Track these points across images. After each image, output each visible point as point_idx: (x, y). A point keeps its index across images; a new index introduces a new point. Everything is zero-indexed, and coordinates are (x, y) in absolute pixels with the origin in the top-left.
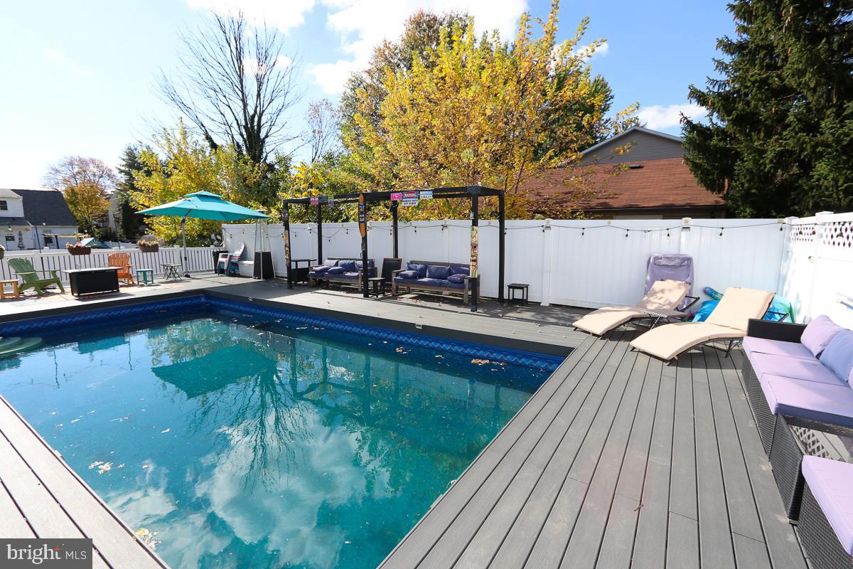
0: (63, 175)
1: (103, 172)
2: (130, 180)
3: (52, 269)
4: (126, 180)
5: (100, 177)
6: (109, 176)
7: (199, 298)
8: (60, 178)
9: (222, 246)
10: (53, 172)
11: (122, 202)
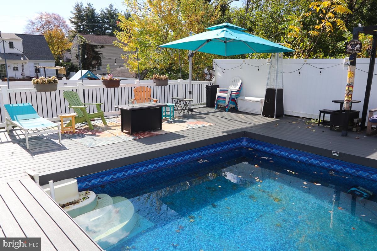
0: (36, 26)
1: (60, 23)
2: (77, 28)
4: (75, 28)
5: (58, 27)
6: (63, 26)
8: (35, 28)
10: (31, 24)
11: (81, 42)
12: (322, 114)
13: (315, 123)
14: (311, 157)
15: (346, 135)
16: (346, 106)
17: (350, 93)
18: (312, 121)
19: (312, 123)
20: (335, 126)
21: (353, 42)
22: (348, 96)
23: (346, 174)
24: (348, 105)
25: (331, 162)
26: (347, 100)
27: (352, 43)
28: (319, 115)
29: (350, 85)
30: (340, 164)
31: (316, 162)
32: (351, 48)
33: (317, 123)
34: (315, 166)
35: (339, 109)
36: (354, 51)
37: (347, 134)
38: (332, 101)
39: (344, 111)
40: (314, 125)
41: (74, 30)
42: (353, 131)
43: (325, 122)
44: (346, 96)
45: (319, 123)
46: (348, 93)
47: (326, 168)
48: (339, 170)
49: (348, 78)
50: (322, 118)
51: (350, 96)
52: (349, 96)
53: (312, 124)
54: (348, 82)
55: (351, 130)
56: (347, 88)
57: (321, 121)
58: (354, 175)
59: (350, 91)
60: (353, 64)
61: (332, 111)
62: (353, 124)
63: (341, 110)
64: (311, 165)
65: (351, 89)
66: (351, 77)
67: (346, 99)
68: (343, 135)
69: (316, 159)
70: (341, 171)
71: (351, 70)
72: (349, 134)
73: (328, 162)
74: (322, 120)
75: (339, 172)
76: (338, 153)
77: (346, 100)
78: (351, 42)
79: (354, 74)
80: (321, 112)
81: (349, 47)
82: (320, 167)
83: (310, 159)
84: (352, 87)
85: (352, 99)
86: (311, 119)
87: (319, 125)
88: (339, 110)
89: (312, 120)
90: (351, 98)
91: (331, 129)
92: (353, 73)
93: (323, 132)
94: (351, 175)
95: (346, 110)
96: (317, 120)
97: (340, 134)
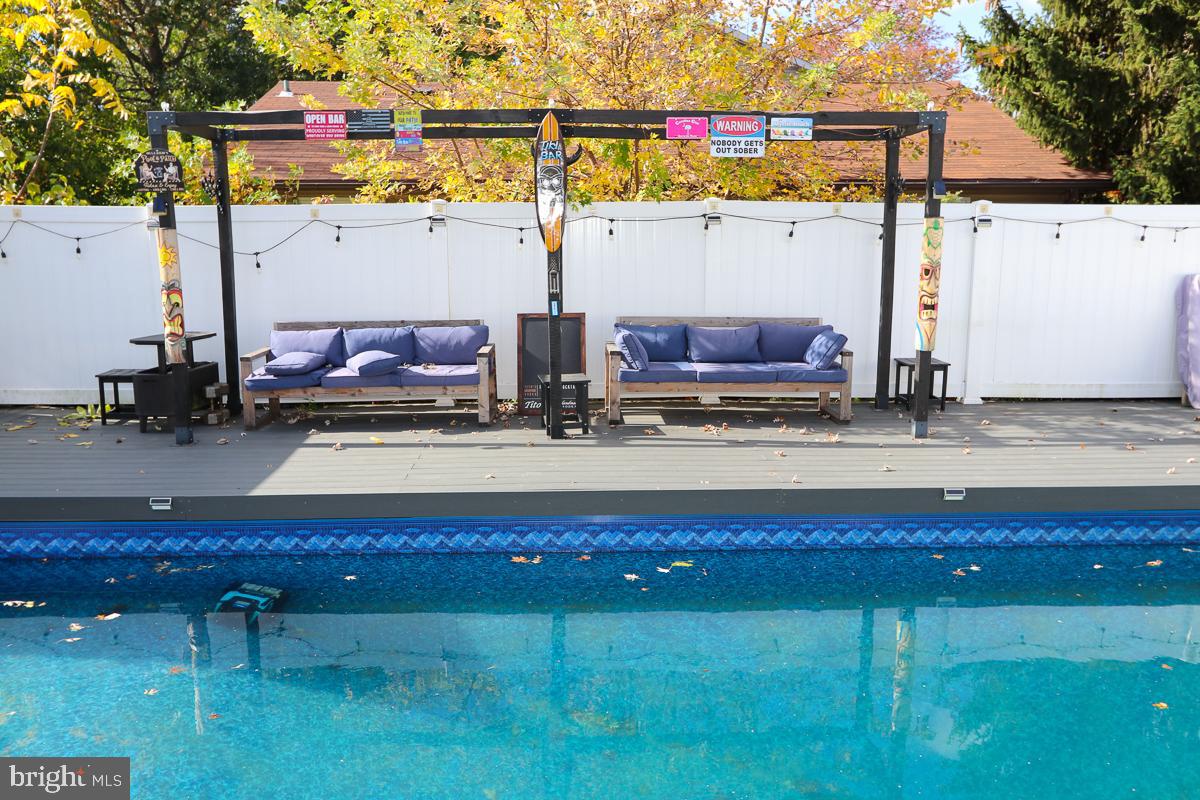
12: (109, 387)
13: (90, 418)
14: (87, 535)
15: (189, 441)
16: (173, 352)
17: (176, 312)
18: (82, 413)
19: (80, 419)
20: (155, 418)
21: (156, 155)
22: (173, 320)
23: (205, 556)
24: (177, 347)
25: (152, 534)
26: (172, 334)
27: (152, 159)
28: (98, 389)
29: (172, 288)
30: (179, 534)
31: (102, 546)
32: (153, 176)
33: (97, 418)
34: (103, 558)
35: (155, 364)
36: (164, 183)
37: (192, 437)
38: (132, 342)
39: (172, 367)
40: (89, 425)
42: (210, 423)
43: (121, 412)
44: (167, 322)
45: (105, 416)
46: (169, 310)
47: (142, 557)
48: (181, 551)
49: (161, 266)
50: (110, 399)
51: (178, 321)
52: (176, 320)
53: (82, 424)
54: (163, 279)
55: (203, 422)
56: (164, 298)
57: (108, 409)
58: (226, 554)
59: (173, 305)
60: (167, 222)
61: (134, 373)
62: (206, 405)
63: (164, 367)
64: (91, 558)
65: (175, 298)
66: (170, 263)
67: (168, 330)
68: (180, 443)
69: (104, 535)
70: (187, 554)
71: (164, 243)
72: (196, 436)
73: (142, 534)
74: (112, 406)
75: (182, 557)
76: (168, 501)
77: (168, 336)
78: (149, 156)
79: (177, 255)
80: (103, 379)
81: (146, 170)
82: (120, 558)
83: (83, 541)
84: (179, 292)
85: (186, 330)
86: (75, 406)
87: (104, 423)
88: (157, 365)
89: (78, 408)
90: (182, 325)
91: (144, 429)
92: (171, 249)
93: (119, 442)
94: (215, 556)
95: (175, 365)
96: (96, 406)
97: (172, 438)
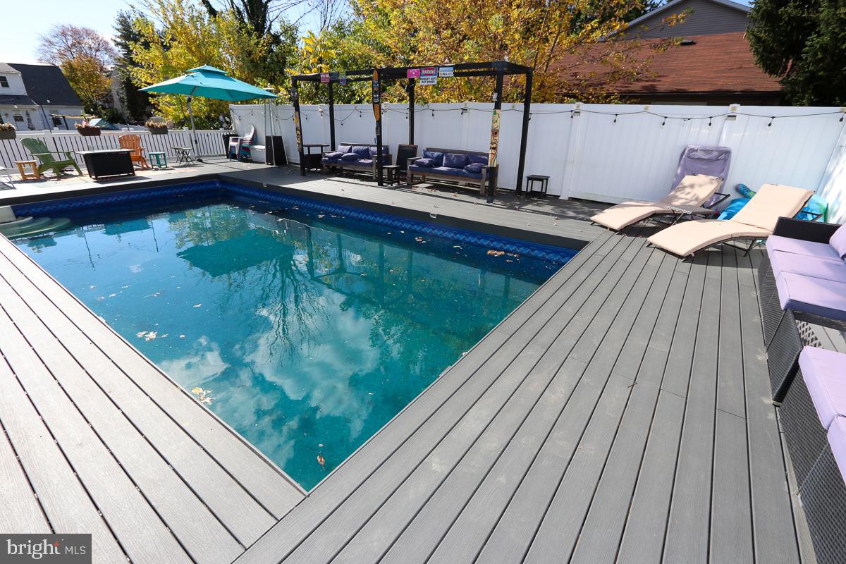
0: (57, 48)
1: (99, 45)
2: (127, 53)
3: (66, 150)
4: (124, 54)
5: (97, 51)
6: (106, 49)
7: (214, 183)
8: (55, 51)
9: (231, 129)
10: (47, 44)
11: (123, 79)
41: (123, 56)
